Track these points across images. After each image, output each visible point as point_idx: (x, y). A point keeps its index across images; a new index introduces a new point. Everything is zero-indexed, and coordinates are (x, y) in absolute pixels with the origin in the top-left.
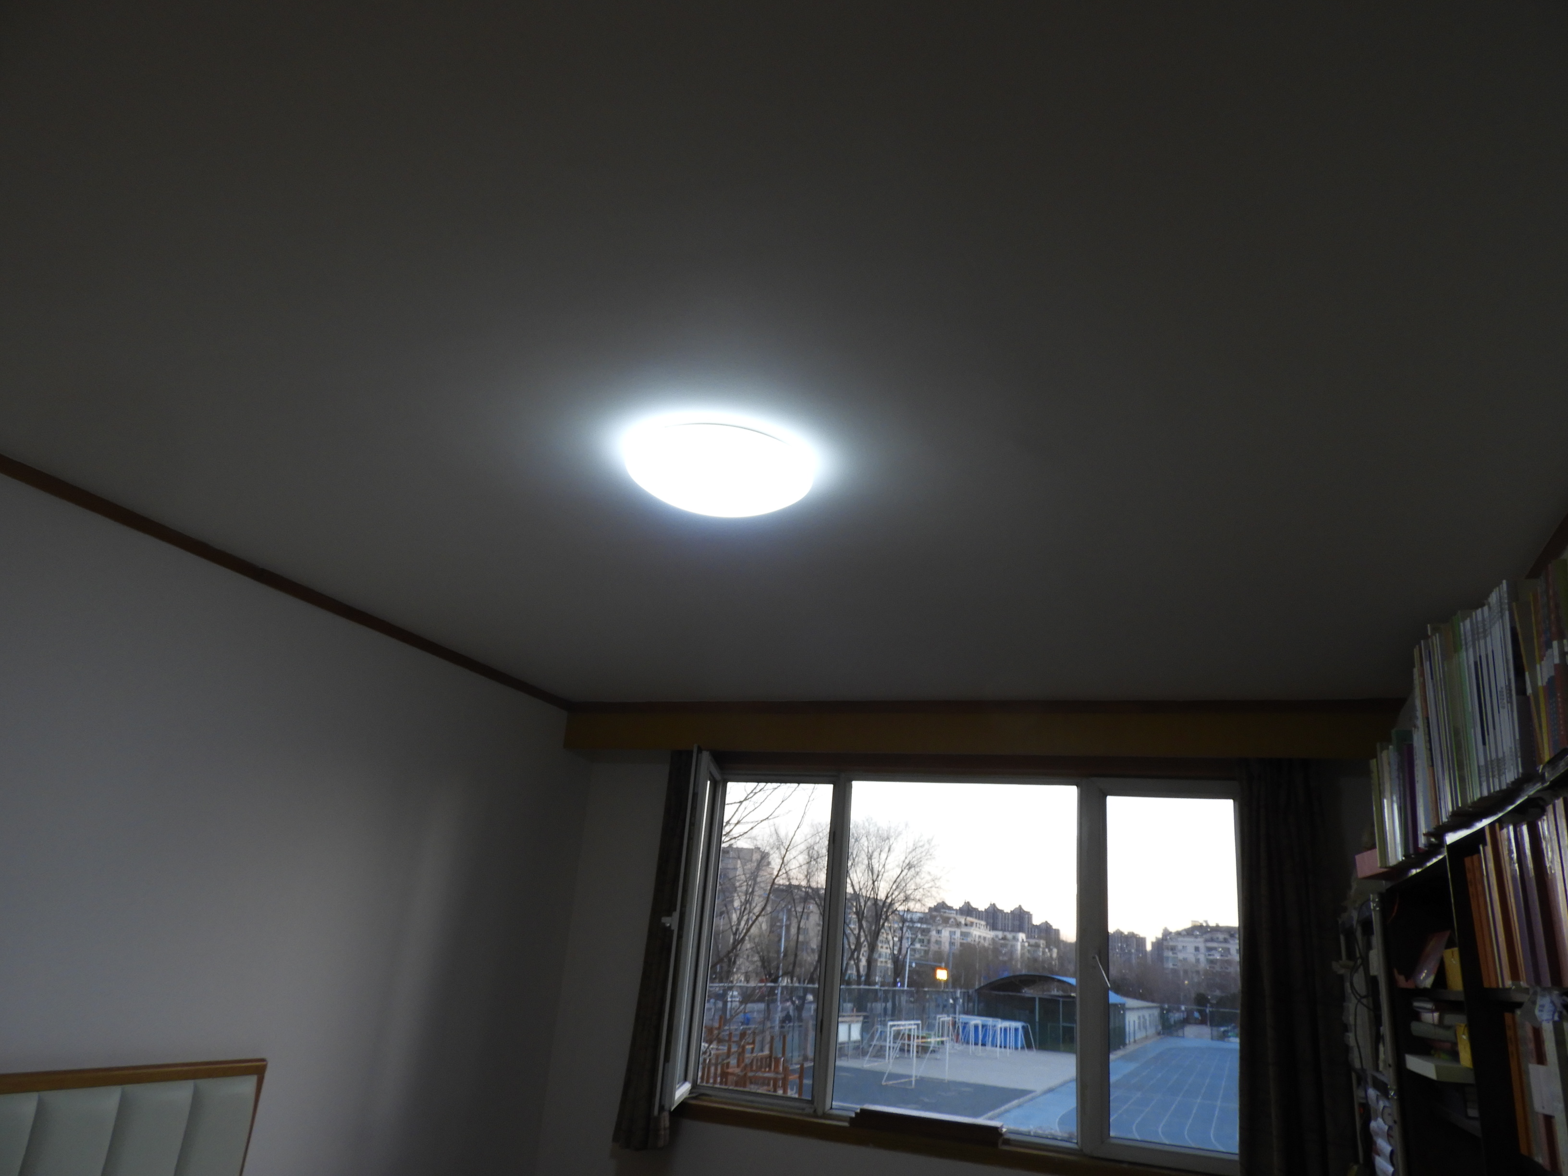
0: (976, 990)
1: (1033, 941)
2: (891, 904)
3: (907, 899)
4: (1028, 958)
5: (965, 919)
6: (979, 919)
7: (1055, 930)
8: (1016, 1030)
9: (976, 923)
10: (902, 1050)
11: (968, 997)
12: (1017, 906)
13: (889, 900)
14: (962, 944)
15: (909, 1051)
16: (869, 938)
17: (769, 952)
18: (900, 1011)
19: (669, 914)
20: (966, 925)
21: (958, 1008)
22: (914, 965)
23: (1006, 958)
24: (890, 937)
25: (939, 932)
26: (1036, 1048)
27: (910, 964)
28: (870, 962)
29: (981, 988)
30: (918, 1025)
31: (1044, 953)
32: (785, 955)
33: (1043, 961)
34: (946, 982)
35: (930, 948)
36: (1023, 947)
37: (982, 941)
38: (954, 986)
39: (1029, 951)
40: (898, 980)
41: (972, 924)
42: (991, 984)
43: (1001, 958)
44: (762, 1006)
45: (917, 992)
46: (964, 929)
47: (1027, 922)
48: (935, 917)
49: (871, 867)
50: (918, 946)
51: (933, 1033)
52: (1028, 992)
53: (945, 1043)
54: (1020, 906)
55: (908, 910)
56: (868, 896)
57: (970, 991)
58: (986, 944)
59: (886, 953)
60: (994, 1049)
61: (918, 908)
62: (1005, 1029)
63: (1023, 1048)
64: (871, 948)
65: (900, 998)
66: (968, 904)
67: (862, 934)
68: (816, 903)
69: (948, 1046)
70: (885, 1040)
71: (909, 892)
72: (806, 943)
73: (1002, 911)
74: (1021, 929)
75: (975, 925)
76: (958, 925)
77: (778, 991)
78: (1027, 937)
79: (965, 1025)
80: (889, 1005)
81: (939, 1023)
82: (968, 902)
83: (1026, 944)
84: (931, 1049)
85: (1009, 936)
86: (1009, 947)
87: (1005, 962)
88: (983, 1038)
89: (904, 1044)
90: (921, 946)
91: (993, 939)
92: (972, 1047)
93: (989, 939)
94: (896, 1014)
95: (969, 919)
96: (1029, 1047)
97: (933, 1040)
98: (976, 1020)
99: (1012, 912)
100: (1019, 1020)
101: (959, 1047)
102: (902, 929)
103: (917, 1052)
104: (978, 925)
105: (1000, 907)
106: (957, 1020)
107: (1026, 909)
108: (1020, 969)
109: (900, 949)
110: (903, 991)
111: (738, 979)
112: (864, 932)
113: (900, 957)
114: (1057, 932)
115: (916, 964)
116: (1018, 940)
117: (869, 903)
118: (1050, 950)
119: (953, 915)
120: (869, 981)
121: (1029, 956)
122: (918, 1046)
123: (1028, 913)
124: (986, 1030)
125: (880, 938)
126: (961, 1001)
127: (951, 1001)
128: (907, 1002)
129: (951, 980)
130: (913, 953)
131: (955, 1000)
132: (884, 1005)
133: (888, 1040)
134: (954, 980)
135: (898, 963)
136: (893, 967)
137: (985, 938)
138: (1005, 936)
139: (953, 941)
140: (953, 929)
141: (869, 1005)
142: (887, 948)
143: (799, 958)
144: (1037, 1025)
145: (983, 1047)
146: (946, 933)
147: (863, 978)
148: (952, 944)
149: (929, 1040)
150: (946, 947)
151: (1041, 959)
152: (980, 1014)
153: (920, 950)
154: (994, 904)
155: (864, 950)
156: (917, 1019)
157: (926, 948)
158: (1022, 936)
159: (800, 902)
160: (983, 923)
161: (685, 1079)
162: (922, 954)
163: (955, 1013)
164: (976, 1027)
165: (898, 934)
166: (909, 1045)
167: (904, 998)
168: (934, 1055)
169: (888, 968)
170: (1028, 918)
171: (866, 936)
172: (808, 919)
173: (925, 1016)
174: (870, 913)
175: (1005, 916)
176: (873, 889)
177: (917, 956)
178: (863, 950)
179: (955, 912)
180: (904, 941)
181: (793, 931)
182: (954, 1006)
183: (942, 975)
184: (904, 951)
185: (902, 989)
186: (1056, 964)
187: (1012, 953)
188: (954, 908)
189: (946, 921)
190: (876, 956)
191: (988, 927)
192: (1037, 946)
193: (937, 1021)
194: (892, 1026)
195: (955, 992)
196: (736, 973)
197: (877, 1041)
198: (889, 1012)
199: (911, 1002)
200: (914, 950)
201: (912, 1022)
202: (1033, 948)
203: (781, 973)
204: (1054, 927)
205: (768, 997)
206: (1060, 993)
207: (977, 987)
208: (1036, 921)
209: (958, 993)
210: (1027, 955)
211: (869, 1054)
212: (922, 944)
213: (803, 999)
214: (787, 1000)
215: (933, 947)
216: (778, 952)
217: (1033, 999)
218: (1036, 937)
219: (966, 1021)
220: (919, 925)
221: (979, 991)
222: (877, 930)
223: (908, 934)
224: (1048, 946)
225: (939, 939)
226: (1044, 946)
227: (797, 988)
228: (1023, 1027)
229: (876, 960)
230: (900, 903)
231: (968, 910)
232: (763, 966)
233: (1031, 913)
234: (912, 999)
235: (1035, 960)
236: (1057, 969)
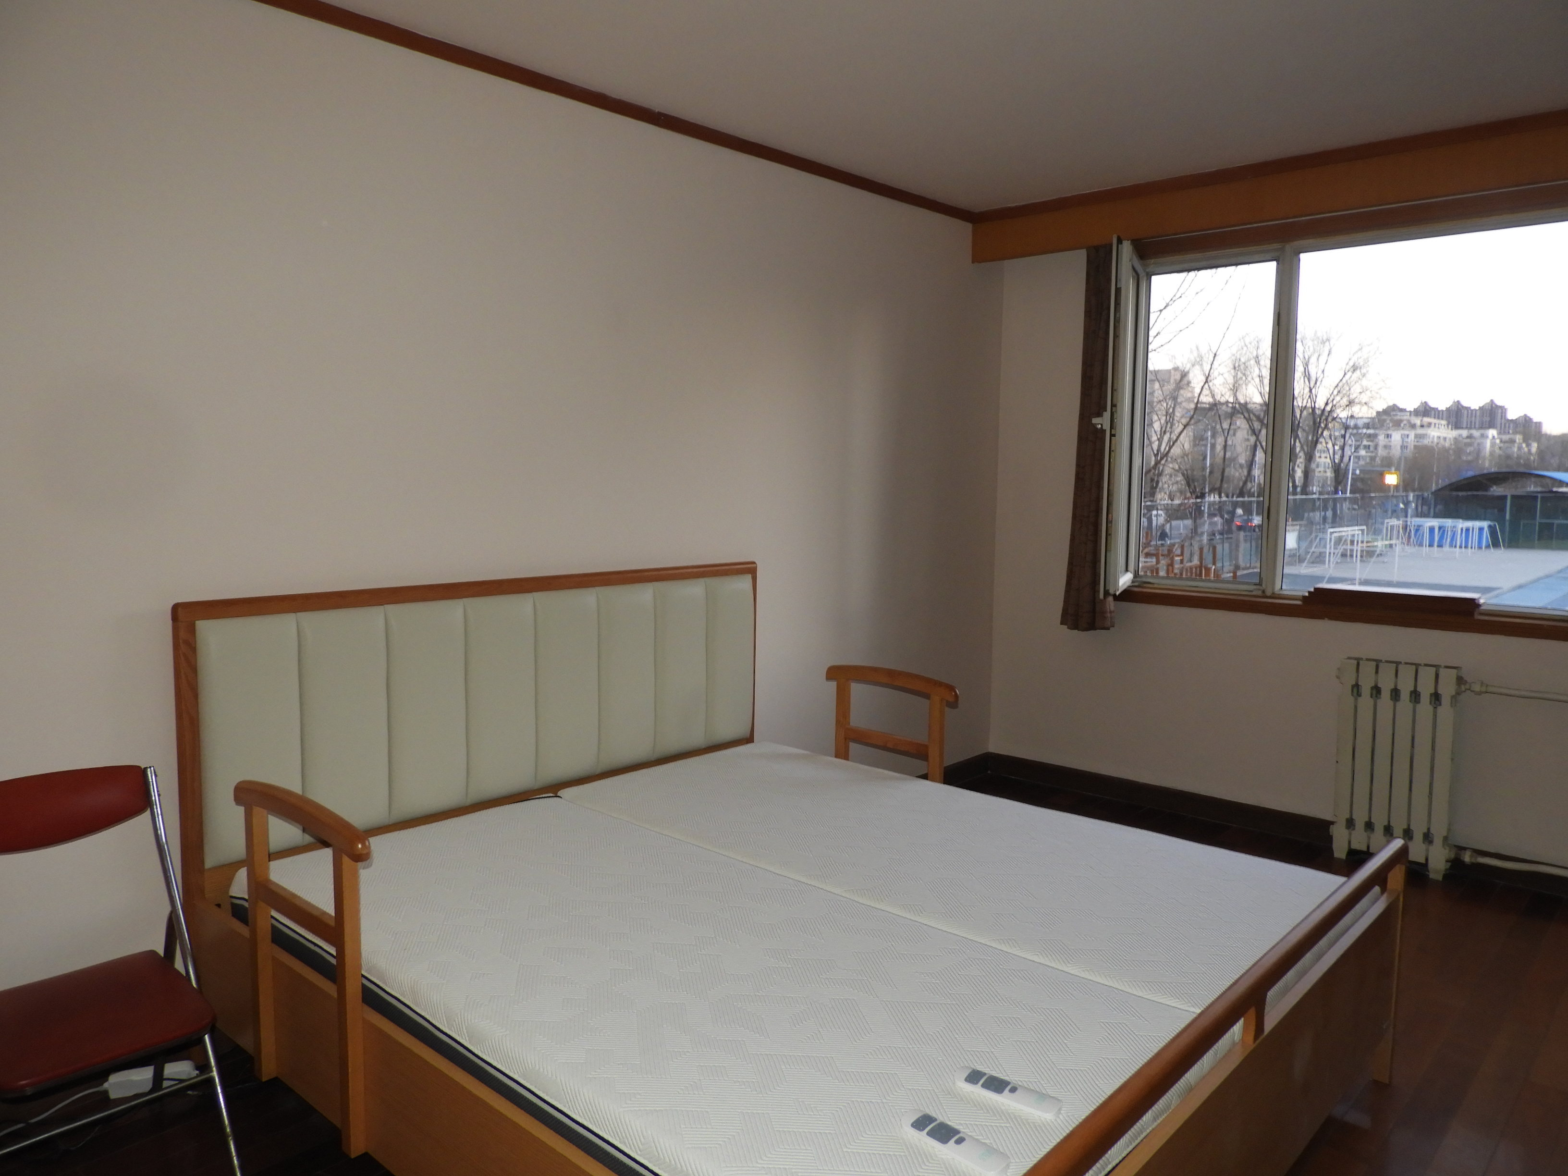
0: (1432, 493)
1: (1506, 437)
2: (1331, 412)
3: (1351, 403)
4: (1500, 456)
5: (1421, 421)
6: (1438, 418)
7: (1536, 423)
8: (1481, 529)
9: (1435, 424)
10: (1344, 555)
11: (1424, 501)
12: (1488, 401)
13: (1328, 408)
14: (1415, 447)
15: (1352, 556)
16: (1306, 448)
17: (1193, 470)
18: (1341, 518)
19: (1099, 415)
20: (1422, 426)
21: (1410, 511)
22: (1358, 472)
23: (1470, 458)
24: (1330, 446)
25: (1388, 436)
26: (1504, 546)
27: (1353, 469)
28: (1307, 473)
29: (1439, 490)
30: (1362, 531)
31: (1520, 448)
32: (1211, 472)
33: (1519, 457)
34: (1396, 487)
35: (1377, 454)
36: (1493, 444)
37: (1442, 441)
38: (1406, 489)
39: (1500, 448)
40: (1340, 488)
41: (1429, 425)
42: (1450, 485)
43: (1464, 458)
44: (1189, 522)
45: (1362, 498)
46: (1420, 431)
47: (1499, 415)
48: (1385, 421)
49: (1307, 374)
50: (1362, 452)
51: (1379, 538)
52: (1496, 490)
53: (1394, 546)
54: (1492, 401)
55: (1352, 417)
56: (1304, 405)
57: (1426, 494)
58: (1447, 445)
59: (1325, 463)
60: (1453, 549)
61: (1365, 413)
62: (1468, 530)
63: (1488, 547)
64: (1308, 458)
65: (1342, 506)
66: (1426, 404)
67: (1298, 444)
68: (1245, 417)
69: (1398, 549)
70: (1325, 547)
71: (1352, 397)
72: (1234, 459)
73: (1468, 409)
74: (1491, 425)
75: (1433, 425)
76: (1413, 426)
77: (1205, 508)
78: (1499, 433)
79: (1418, 529)
80: (1329, 514)
81: (1387, 528)
82: (1425, 402)
83: (1498, 441)
84: (1378, 552)
85: (1476, 433)
86: (1476, 445)
87: (1469, 462)
88: (1439, 539)
89: (1346, 550)
90: (1366, 452)
91: (1455, 438)
92: (1426, 550)
93: (1450, 439)
94: (1337, 521)
95: (1426, 420)
96: (1495, 544)
97: (1380, 544)
98: (1435, 523)
99: (1481, 408)
100: (1485, 519)
101: (1409, 549)
102: (1344, 436)
103: (1361, 556)
104: (1437, 426)
105: (1465, 404)
106: (1409, 523)
107: (1499, 403)
108: (1488, 466)
109: (1342, 457)
110: (1345, 499)
111: (1162, 498)
112: (1300, 441)
113: (1342, 465)
114: (1539, 425)
115: (1361, 471)
116: (1487, 437)
117: (1305, 413)
118: (1528, 445)
119: (1406, 417)
120: (1304, 491)
121: (1501, 452)
122: (1362, 551)
123: (1502, 408)
124: (1444, 531)
125: (1319, 447)
126: (1413, 505)
127: (1402, 506)
128: (1349, 509)
129: (1401, 483)
130: (1357, 460)
131: (1407, 504)
132: (1323, 513)
133: (1328, 546)
134: (1406, 485)
135: (1339, 472)
136: (1333, 475)
137: (1445, 439)
138: (1471, 434)
139: (1405, 444)
140: (1406, 432)
141: (1306, 515)
142: (1326, 457)
143: (1226, 474)
144: (1507, 524)
145: (1440, 549)
146: (1396, 437)
147: (1299, 489)
148: (1403, 447)
149: (1376, 544)
150: (1396, 452)
151: (1515, 455)
152: (1436, 516)
153: (1366, 456)
154: (1458, 401)
155: (1301, 460)
156: (1361, 525)
157: (1373, 454)
158: (1492, 433)
159: (1225, 418)
160: (1444, 422)
161: (1127, 570)
162: (1368, 460)
163: (1406, 517)
164: (1432, 530)
165: (1340, 442)
166: (1352, 551)
167: (1346, 505)
168: (1380, 559)
169: (1327, 478)
170: (1502, 413)
171: (1302, 447)
172: (1234, 434)
173: (1370, 522)
174: (1307, 422)
175: (1472, 414)
176: (1310, 396)
177: (1362, 462)
178: (1298, 461)
179: (1408, 414)
180: (1347, 448)
181: (1219, 448)
182: (1405, 511)
183: (1391, 479)
184: (1346, 459)
185: (1344, 496)
186: (1534, 459)
187: (1478, 452)
188: (1408, 410)
189: (1397, 424)
190: (1313, 466)
191: (1450, 426)
192: (1512, 441)
193: (1385, 525)
194: (1332, 533)
195: (1407, 496)
196: (1160, 492)
197: (1315, 548)
198: (1330, 520)
199: (1354, 509)
200: (1358, 458)
201: (1356, 528)
202: (1506, 445)
203: (1207, 490)
204: (1535, 420)
205: (1197, 513)
206: (1539, 489)
207: (1434, 488)
208: (1512, 415)
209: (1411, 496)
210: (1497, 451)
211: (1306, 561)
212: (1367, 450)
213: (1233, 513)
214: (1215, 515)
215: (1381, 452)
216: (1204, 468)
217: (1505, 497)
218: (1511, 432)
219: (1419, 524)
220: (1365, 431)
221: (1436, 493)
222: (1315, 439)
223: (1351, 441)
224: (1525, 440)
225: (1389, 444)
226: (1521, 441)
227: (1225, 502)
228: (1490, 527)
229: (1314, 471)
230: (1342, 409)
231: (1425, 410)
232: (1188, 484)
233: (1506, 407)
234: (1356, 507)
235: (1508, 457)
236: (1536, 464)
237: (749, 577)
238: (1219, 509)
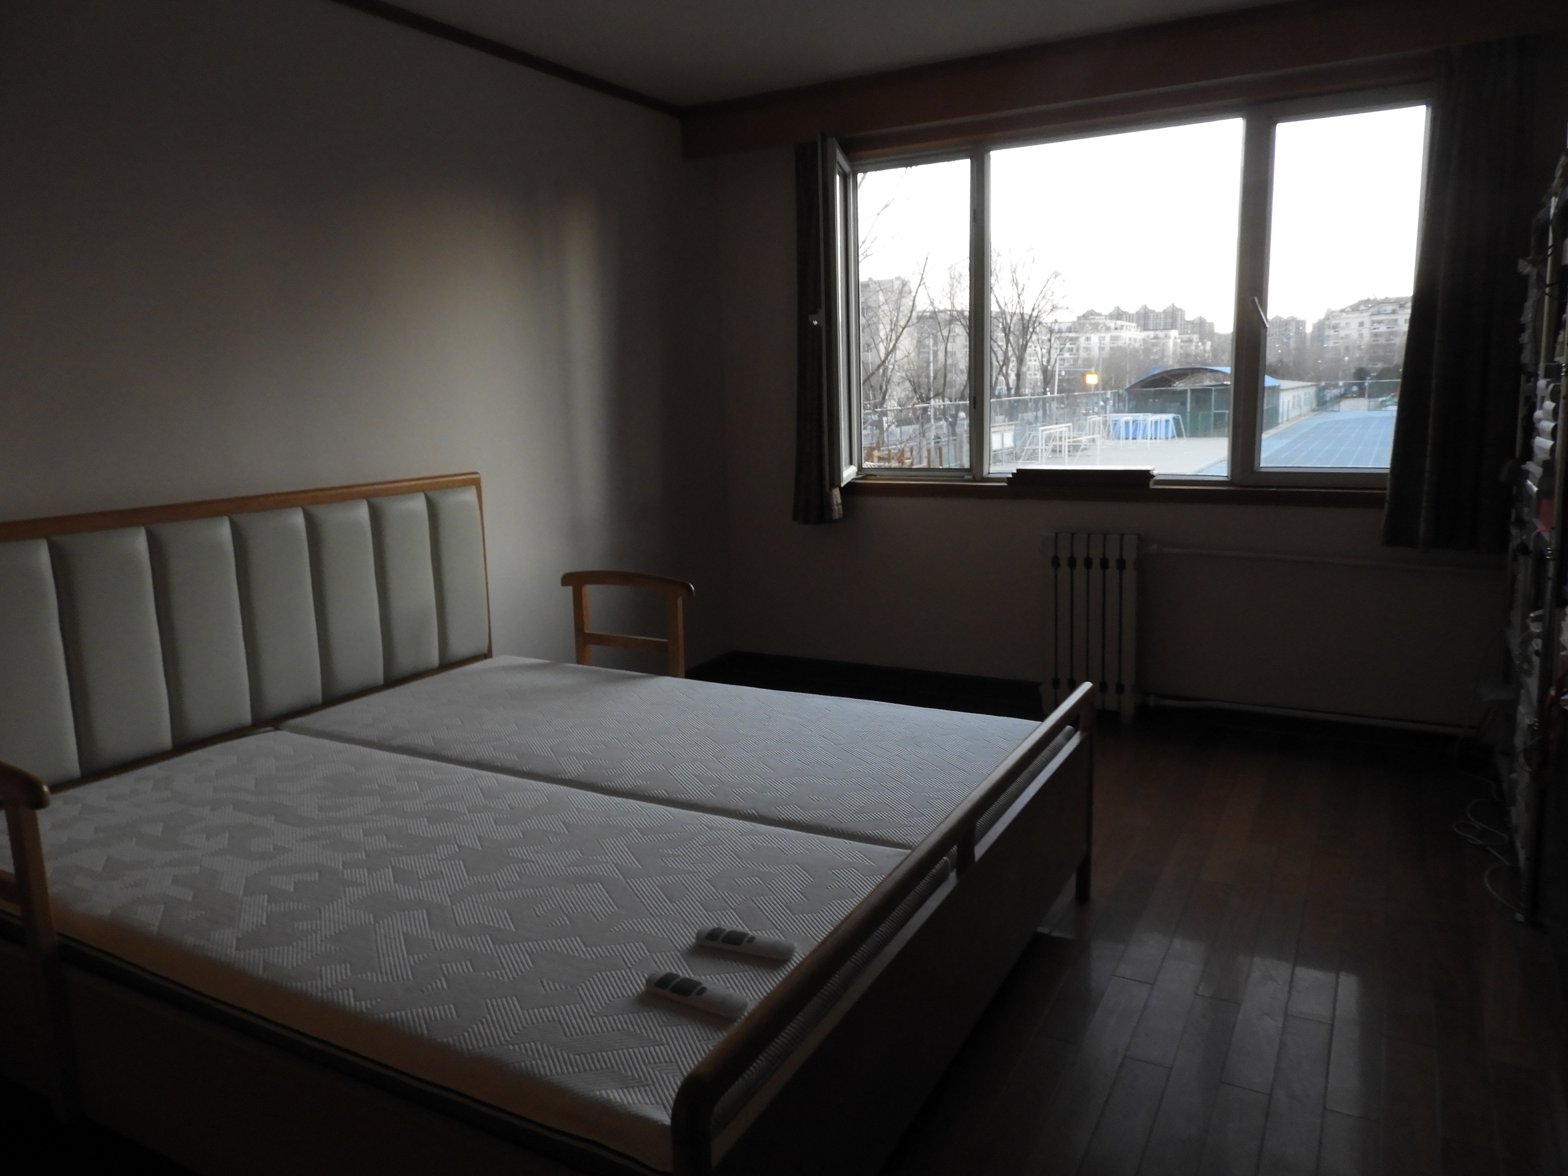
0: (1126, 390)
1: (1185, 337)
2: (1037, 317)
3: (1054, 308)
4: (1181, 354)
5: (1115, 323)
6: (1129, 321)
7: (1209, 323)
8: (1167, 421)
9: (1127, 326)
10: (1054, 451)
11: (1119, 397)
12: (1170, 304)
13: (1035, 314)
14: (1111, 348)
15: (1060, 451)
16: (1017, 352)
17: (919, 377)
18: (1051, 417)
19: (815, 312)
20: (1116, 329)
21: (1108, 407)
22: (1063, 373)
23: (1157, 357)
24: (1038, 349)
25: (1088, 339)
26: (1186, 436)
27: (1059, 371)
28: (1018, 375)
29: (1132, 387)
30: (1069, 427)
31: (1197, 347)
32: (935, 378)
33: (1196, 355)
34: (1096, 386)
35: (1079, 355)
36: (1175, 344)
37: (1133, 342)
38: (1104, 389)
39: (1181, 347)
40: (1048, 389)
41: (1122, 327)
42: (1142, 381)
43: (1152, 357)
44: (916, 427)
45: (1068, 397)
46: (1115, 333)
47: (1180, 318)
48: (1084, 324)
49: (1015, 281)
50: (1067, 355)
51: (1083, 433)
52: (1179, 386)
53: (1096, 441)
54: (1173, 304)
55: (1056, 321)
56: (1014, 311)
57: (1121, 391)
58: (1137, 345)
59: (1035, 366)
60: (1145, 440)
61: (1066, 317)
62: (1156, 422)
63: (1173, 437)
64: (1019, 360)
65: (1050, 406)
66: (1118, 309)
67: (1010, 348)
68: (962, 324)
69: (1099, 443)
70: (1037, 444)
71: (1055, 302)
72: (955, 365)
73: (1153, 312)
74: (1173, 326)
75: (1125, 328)
76: (1108, 329)
77: (931, 413)
78: (1180, 334)
79: (1115, 423)
80: (1040, 413)
81: (1090, 424)
82: (1118, 307)
83: (1179, 341)
84: (1082, 447)
85: (1161, 334)
86: (1161, 345)
87: (1155, 361)
88: (1133, 433)
89: (1056, 446)
90: (1070, 355)
91: (1144, 339)
92: (1123, 442)
93: (1140, 339)
94: (1047, 419)
95: (1119, 323)
96: (1179, 434)
97: (1084, 439)
98: (1129, 417)
99: (1164, 311)
100: (1170, 412)
101: (1111, 443)
102: (1050, 340)
103: (1069, 451)
104: (1128, 328)
105: (1151, 307)
106: (1108, 418)
107: (1178, 306)
108: (1171, 363)
109: (1049, 361)
110: (1053, 399)
111: (892, 404)
112: (1012, 346)
113: (1049, 367)
114: (1211, 325)
115: (1066, 371)
116: (1169, 337)
117: (1015, 318)
118: (1204, 344)
119: (1102, 321)
120: (1017, 393)
121: (1182, 351)
122: (1069, 446)
123: (1181, 310)
124: (1137, 424)
125: (1029, 350)
126: (1111, 402)
127: (1102, 403)
128: (1057, 408)
129: (1101, 384)
130: (1062, 362)
131: (1106, 401)
132: (1034, 413)
133: (1040, 443)
134: (1105, 384)
135: (1047, 375)
136: (1042, 377)
137: (1135, 340)
138: (1157, 335)
139: (1102, 346)
140: (1103, 335)
141: (1020, 415)
142: (1036, 361)
143: (948, 379)
144: (1188, 414)
145: (1134, 441)
146: (1095, 338)
147: (1013, 392)
148: (1101, 349)
149: (1080, 439)
150: (1095, 353)
151: (1193, 353)
152: (1130, 411)
153: (1070, 358)
154: (1145, 306)
155: (1013, 364)
156: (1067, 423)
157: (1076, 356)
158: (1174, 333)
159: (945, 326)
160: (1134, 325)
161: (851, 463)
162: (1072, 362)
163: (1105, 413)
164: (1127, 423)
165: (1047, 346)
166: (1061, 446)
167: (1054, 405)
168: (1085, 453)
169: (1037, 379)
170: (1181, 314)
171: (1014, 350)
172: (954, 342)
173: (1075, 419)
174: (1017, 327)
175: (1157, 315)
176: (1018, 302)
177: (1066, 365)
178: (1011, 365)
179: (1104, 317)
180: (1053, 351)
181: (941, 355)
182: (1104, 408)
183: (1092, 379)
184: (1052, 361)
185: (1052, 395)
186: (1209, 356)
187: (1163, 351)
188: (1103, 314)
189: (1095, 328)
190: (1024, 369)
191: (1139, 328)
192: (1190, 341)
193: (1088, 421)
194: (1043, 431)
195: (1105, 394)
196: (889, 399)
197: (1030, 445)
198: (1040, 419)
199: (1062, 408)
200: (1063, 360)
201: (1063, 425)
202: (1186, 344)
203: (932, 395)
204: (1208, 321)
205: (922, 417)
206: (1213, 383)
207: (1128, 386)
208: (1190, 317)
209: (1109, 394)
210: (1179, 350)
211: (1022, 458)
212: (1071, 353)
213: (955, 417)
214: (940, 419)
215: (1083, 354)
216: (928, 377)
217: (1185, 392)
218: (1189, 332)
219: (1117, 419)
220: (1067, 334)
221: (1129, 390)
222: (1024, 343)
223: (1056, 344)
224: (1201, 339)
225: (1089, 346)
226: (1198, 340)
227: (949, 406)
228: (1174, 418)
229: (1025, 374)
230: (1047, 313)
231: (1118, 315)
232: (915, 391)
233: (1184, 309)
234: (1063, 406)
235: (1188, 355)
236: (1210, 361)
237: (473, 489)
238: (943, 413)
